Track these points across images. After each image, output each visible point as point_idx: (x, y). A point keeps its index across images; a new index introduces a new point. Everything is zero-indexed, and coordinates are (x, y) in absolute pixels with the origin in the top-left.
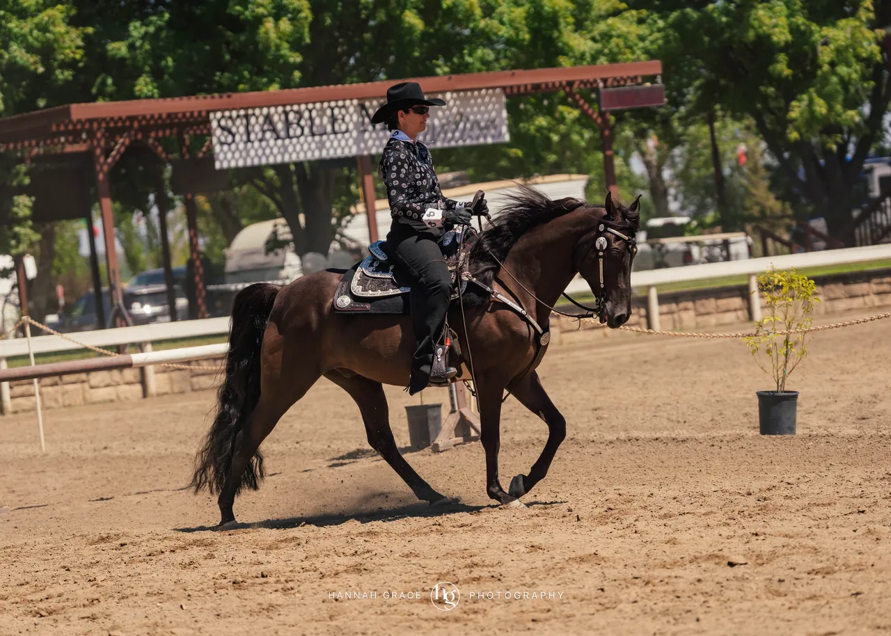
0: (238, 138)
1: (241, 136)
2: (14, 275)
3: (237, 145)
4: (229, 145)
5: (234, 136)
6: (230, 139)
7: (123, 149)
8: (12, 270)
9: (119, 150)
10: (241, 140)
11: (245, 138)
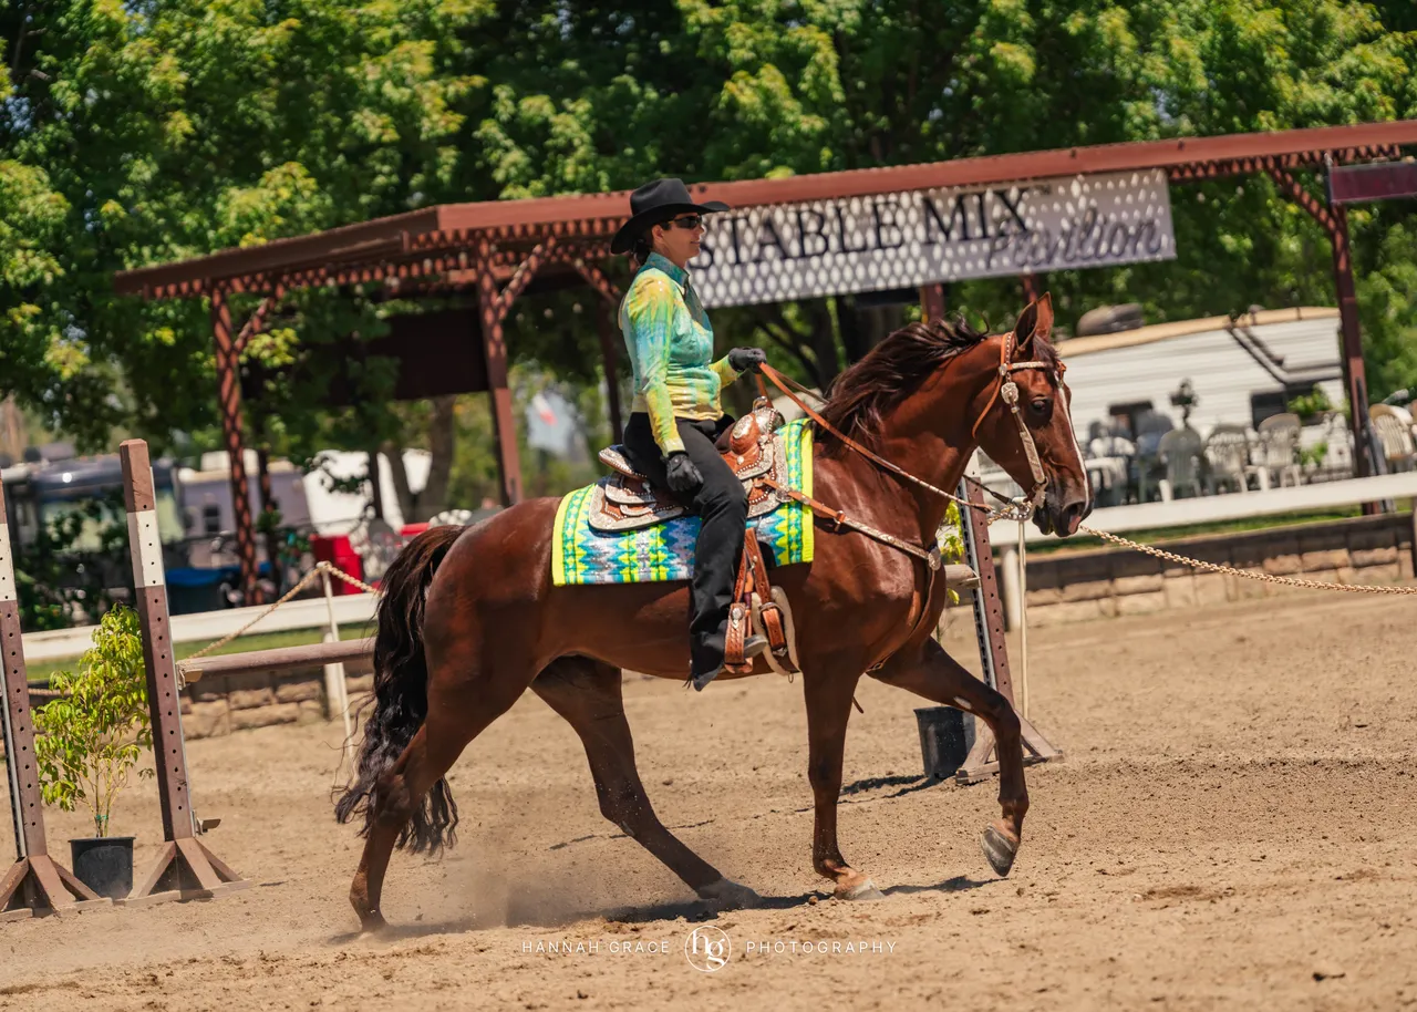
0: (718, 257)
1: (724, 252)
2: (368, 487)
3: (719, 269)
4: (706, 269)
5: (711, 253)
6: (705, 259)
7: (527, 278)
8: (363, 479)
9: (521, 279)
10: (725, 260)
11: (731, 256)
